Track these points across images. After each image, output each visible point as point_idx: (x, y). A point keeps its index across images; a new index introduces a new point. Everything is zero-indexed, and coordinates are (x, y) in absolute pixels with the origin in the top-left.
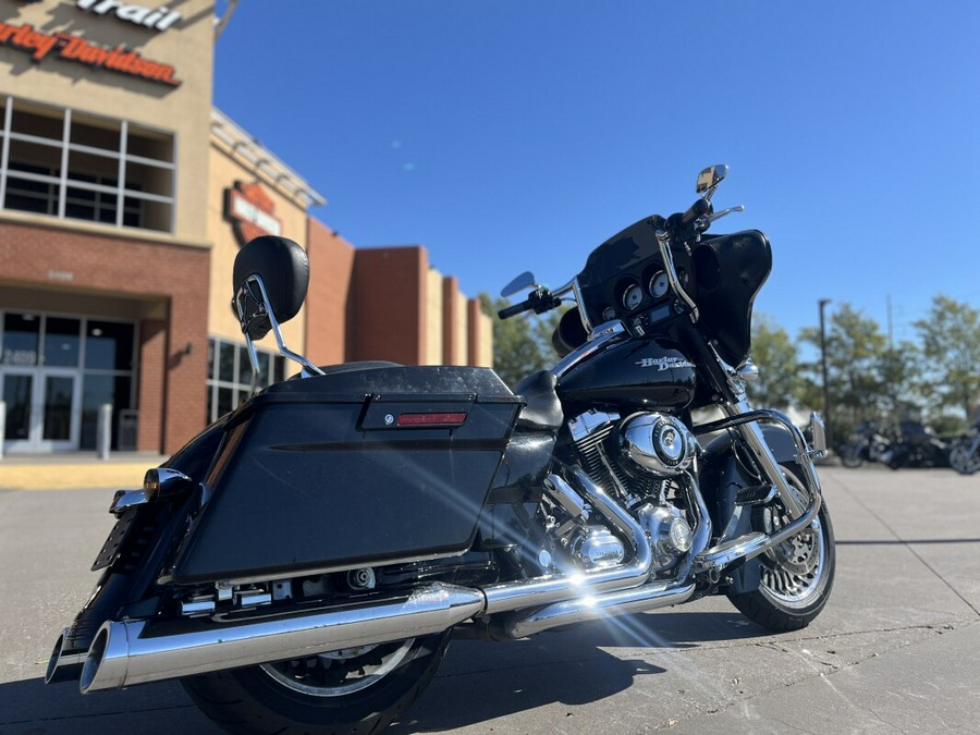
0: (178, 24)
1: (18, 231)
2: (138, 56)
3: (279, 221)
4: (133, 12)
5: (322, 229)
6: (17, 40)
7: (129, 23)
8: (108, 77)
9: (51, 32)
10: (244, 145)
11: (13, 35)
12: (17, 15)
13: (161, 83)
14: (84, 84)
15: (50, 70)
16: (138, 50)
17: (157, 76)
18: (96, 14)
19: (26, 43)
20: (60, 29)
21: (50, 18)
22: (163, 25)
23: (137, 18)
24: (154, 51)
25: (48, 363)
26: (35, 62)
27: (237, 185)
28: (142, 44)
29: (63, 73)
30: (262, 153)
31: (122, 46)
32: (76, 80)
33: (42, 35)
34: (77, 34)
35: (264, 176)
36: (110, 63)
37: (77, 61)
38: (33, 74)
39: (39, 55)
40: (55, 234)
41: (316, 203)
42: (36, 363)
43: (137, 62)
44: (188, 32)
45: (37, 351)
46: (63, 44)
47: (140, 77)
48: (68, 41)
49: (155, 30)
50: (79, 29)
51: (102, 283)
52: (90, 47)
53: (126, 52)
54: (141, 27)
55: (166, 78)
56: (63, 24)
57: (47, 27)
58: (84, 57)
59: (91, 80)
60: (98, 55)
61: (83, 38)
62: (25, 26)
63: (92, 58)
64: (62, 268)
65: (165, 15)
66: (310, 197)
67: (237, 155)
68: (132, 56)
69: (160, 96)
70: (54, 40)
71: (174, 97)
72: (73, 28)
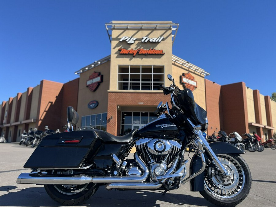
0: (163, 40)
1: (132, 94)
2: (155, 49)
3: (196, 82)
4: (153, 40)
5: (210, 82)
6: (130, 53)
7: (153, 42)
8: (149, 56)
9: (136, 49)
10: (185, 64)
11: (129, 52)
12: (130, 47)
13: (160, 54)
14: (144, 59)
15: (137, 58)
16: (155, 48)
17: (159, 53)
18: (145, 42)
19: (132, 53)
20: (138, 48)
21: (136, 46)
22: (159, 41)
23: (154, 41)
24: (158, 48)
25: (142, 123)
26: (134, 57)
27: (183, 74)
28: (156, 47)
29: (139, 58)
30: (190, 65)
31: (151, 48)
32: (142, 59)
33: (135, 50)
34: (142, 48)
35: (191, 70)
36: (149, 53)
37: (142, 54)
38: (134, 59)
39: (134, 55)
40: (139, 94)
41: (207, 75)
42: (140, 124)
43: (155, 51)
44: (165, 41)
45: (140, 120)
46: (139, 51)
47: (155, 54)
48: (140, 50)
49: (158, 42)
50: (142, 47)
51: (149, 104)
52: (144, 50)
53: (152, 49)
54: (155, 42)
55: (161, 53)
56: (139, 47)
57: (135, 49)
58: (143, 53)
59: (145, 58)
60: (146, 52)
61: (143, 49)
62: (132, 49)
63: (145, 53)
64: (141, 102)
65: (160, 38)
66: (205, 73)
67: (183, 67)
68: (154, 50)
69: (160, 58)
70: (137, 51)
71: (164, 57)
72: (141, 47)
